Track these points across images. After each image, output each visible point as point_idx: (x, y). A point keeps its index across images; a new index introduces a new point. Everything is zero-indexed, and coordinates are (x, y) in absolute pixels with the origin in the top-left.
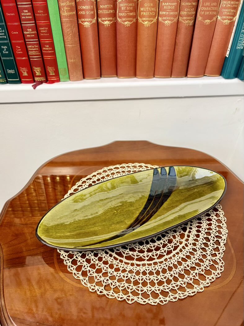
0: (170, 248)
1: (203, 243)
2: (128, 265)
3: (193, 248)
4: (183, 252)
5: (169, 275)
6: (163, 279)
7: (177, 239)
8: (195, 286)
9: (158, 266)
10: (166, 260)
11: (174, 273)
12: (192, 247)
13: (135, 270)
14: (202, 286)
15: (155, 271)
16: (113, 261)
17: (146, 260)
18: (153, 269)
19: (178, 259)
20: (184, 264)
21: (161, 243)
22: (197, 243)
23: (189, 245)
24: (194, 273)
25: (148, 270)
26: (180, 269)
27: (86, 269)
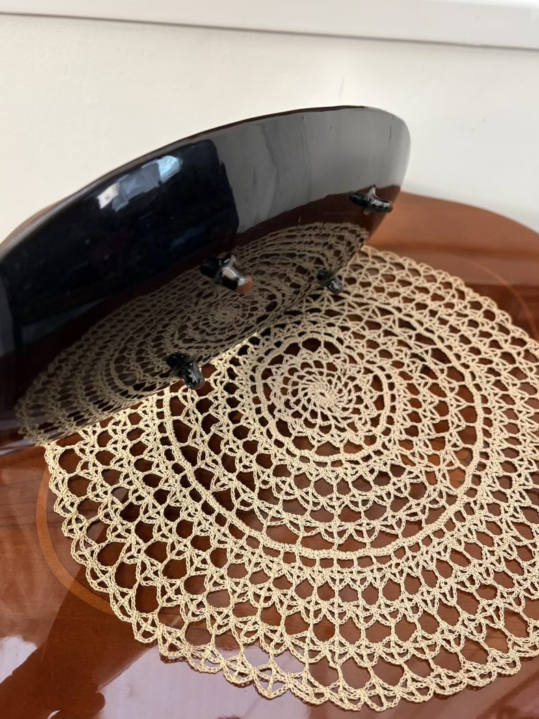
0: (415, 514)
1: (521, 507)
2: (275, 559)
3: (490, 520)
4: (456, 529)
5: (409, 605)
6: (388, 617)
7: (439, 486)
8: (493, 652)
9: (372, 571)
10: (400, 552)
11: (425, 601)
12: (487, 519)
13: (295, 576)
14: (514, 655)
15: (363, 587)
16: (227, 540)
17: (335, 547)
18: (354, 581)
19: (439, 553)
20: (459, 573)
21: (389, 494)
22: (503, 505)
23: (476, 508)
24: (490, 605)
25: (338, 582)
26: (446, 590)
27: (132, 557)
